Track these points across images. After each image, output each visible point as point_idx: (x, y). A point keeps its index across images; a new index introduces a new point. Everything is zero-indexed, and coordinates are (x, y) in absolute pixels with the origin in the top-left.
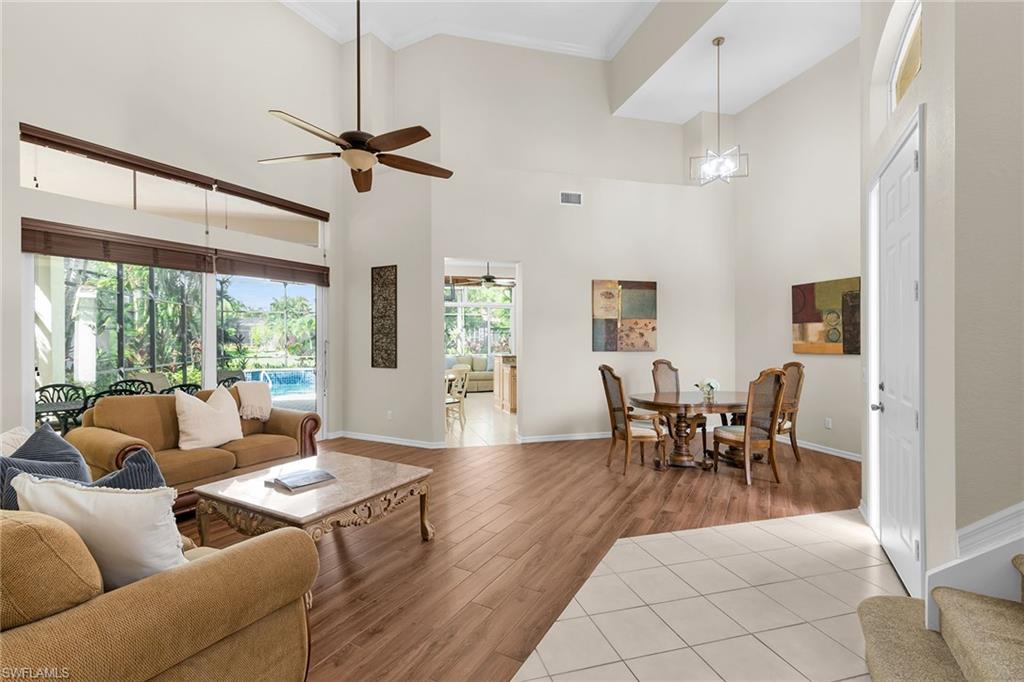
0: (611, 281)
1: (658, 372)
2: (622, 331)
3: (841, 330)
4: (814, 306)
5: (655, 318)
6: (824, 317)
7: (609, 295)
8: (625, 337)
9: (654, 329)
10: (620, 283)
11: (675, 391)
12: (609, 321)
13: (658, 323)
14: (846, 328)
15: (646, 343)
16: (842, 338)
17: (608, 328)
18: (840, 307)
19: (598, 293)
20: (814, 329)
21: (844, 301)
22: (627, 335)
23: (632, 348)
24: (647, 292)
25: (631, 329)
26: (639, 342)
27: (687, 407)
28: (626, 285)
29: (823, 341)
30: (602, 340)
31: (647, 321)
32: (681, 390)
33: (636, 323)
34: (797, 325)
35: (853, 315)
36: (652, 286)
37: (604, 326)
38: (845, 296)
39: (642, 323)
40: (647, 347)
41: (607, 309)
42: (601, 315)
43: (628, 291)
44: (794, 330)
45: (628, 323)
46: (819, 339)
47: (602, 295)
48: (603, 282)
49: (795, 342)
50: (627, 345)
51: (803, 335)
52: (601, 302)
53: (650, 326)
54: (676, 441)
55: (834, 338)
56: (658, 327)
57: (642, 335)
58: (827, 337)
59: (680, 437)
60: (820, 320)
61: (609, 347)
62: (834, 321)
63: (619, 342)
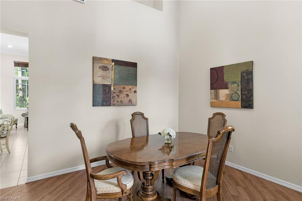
0: (106, 59)
1: (134, 121)
2: (114, 93)
3: (240, 93)
4: (223, 80)
5: (137, 86)
6: (229, 86)
7: (105, 68)
8: (116, 97)
9: (135, 92)
10: (113, 61)
11: (146, 134)
12: (105, 86)
13: (139, 88)
14: (243, 92)
15: (130, 101)
16: (240, 98)
17: (104, 90)
18: (240, 80)
19: (97, 66)
20: (223, 93)
21: (242, 76)
22: (118, 96)
23: (121, 104)
24: (131, 68)
25: (121, 92)
26: (126, 100)
27: (151, 165)
28: (117, 63)
29: (228, 100)
30: (100, 99)
31: (131, 87)
32: (150, 134)
33: (124, 88)
34: (213, 91)
35: (248, 84)
36: (134, 65)
37: (101, 89)
38: (243, 73)
39: (128, 88)
40: (131, 103)
41: (103, 77)
42: (99, 81)
43: (118, 66)
44: (211, 94)
45: (119, 88)
46: (226, 99)
47: (100, 67)
48: (101, 59)
49: (212, 101)
50: (118, 102)
51: (217, 97)
52: (100, 72)
53: (133, 90)
54: (143, 184)
55: (235, 98)
56: (138, 91)
57: (128, 95)
58: (231, 98)
59: (147, 179)
60: (227, 88)
61: (104, 103)
62: (236, 88)
63: (112, 100)
